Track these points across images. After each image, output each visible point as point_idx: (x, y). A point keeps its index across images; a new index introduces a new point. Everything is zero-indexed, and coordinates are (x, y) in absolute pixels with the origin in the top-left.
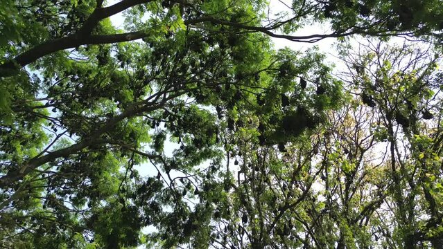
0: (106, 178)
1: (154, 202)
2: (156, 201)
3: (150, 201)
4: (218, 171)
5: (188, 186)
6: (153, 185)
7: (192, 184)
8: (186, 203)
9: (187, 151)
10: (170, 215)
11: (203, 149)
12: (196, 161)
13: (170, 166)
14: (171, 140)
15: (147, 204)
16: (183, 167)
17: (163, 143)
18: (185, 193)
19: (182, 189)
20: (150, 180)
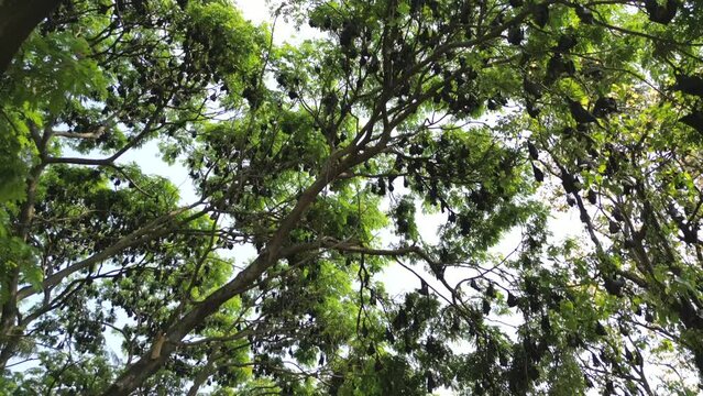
0: (332, 309)
1: (430, 340)
2: (435, 336)
3: (423, 339)
4: (545, 247)
5: (491, 292)
6: (419, 307)
7: (496, 287)
8: (496, 328)
9: (465, 223)
10: (471, 359)
11: (497, 209)
12: (489, 237)
13: (442, 261)
14: (424, 212)
15: (418, 347)
16: (466, 256)
17: (411, 219)
18: (487, 308)
19: (479, 301)
20: (410, 298)
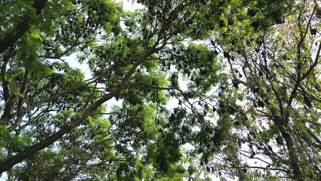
1: (183, 126)
2: (185, 125)
3: (181, 126)
5: (207, 108)
13: (187, 96)
15: (179, 128)
19: (202, 111)
